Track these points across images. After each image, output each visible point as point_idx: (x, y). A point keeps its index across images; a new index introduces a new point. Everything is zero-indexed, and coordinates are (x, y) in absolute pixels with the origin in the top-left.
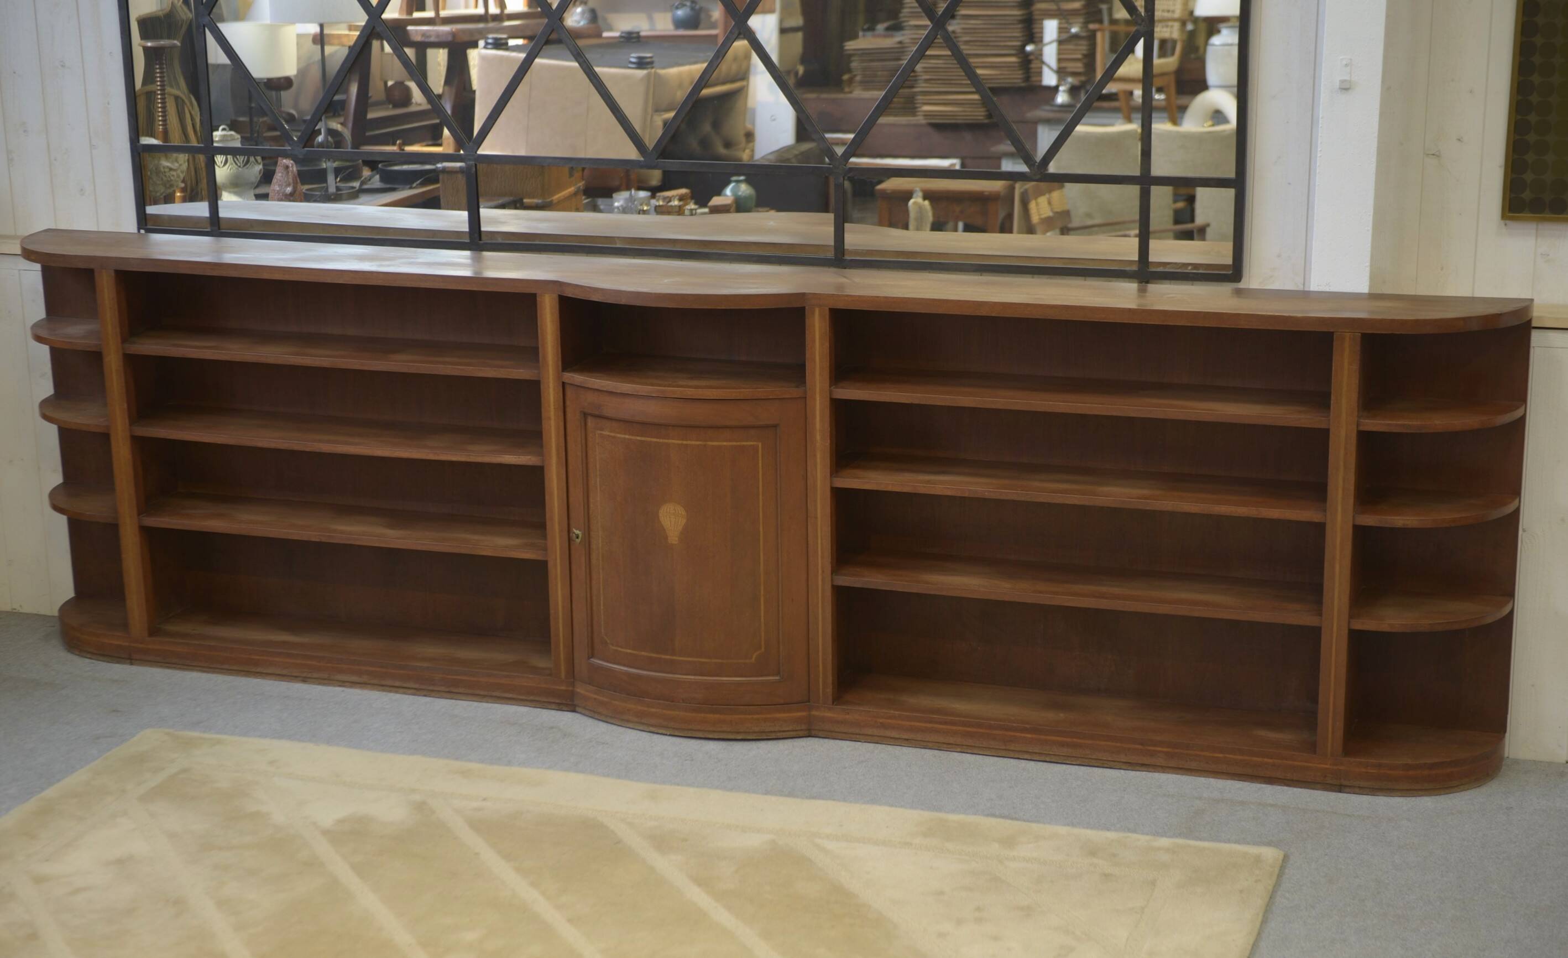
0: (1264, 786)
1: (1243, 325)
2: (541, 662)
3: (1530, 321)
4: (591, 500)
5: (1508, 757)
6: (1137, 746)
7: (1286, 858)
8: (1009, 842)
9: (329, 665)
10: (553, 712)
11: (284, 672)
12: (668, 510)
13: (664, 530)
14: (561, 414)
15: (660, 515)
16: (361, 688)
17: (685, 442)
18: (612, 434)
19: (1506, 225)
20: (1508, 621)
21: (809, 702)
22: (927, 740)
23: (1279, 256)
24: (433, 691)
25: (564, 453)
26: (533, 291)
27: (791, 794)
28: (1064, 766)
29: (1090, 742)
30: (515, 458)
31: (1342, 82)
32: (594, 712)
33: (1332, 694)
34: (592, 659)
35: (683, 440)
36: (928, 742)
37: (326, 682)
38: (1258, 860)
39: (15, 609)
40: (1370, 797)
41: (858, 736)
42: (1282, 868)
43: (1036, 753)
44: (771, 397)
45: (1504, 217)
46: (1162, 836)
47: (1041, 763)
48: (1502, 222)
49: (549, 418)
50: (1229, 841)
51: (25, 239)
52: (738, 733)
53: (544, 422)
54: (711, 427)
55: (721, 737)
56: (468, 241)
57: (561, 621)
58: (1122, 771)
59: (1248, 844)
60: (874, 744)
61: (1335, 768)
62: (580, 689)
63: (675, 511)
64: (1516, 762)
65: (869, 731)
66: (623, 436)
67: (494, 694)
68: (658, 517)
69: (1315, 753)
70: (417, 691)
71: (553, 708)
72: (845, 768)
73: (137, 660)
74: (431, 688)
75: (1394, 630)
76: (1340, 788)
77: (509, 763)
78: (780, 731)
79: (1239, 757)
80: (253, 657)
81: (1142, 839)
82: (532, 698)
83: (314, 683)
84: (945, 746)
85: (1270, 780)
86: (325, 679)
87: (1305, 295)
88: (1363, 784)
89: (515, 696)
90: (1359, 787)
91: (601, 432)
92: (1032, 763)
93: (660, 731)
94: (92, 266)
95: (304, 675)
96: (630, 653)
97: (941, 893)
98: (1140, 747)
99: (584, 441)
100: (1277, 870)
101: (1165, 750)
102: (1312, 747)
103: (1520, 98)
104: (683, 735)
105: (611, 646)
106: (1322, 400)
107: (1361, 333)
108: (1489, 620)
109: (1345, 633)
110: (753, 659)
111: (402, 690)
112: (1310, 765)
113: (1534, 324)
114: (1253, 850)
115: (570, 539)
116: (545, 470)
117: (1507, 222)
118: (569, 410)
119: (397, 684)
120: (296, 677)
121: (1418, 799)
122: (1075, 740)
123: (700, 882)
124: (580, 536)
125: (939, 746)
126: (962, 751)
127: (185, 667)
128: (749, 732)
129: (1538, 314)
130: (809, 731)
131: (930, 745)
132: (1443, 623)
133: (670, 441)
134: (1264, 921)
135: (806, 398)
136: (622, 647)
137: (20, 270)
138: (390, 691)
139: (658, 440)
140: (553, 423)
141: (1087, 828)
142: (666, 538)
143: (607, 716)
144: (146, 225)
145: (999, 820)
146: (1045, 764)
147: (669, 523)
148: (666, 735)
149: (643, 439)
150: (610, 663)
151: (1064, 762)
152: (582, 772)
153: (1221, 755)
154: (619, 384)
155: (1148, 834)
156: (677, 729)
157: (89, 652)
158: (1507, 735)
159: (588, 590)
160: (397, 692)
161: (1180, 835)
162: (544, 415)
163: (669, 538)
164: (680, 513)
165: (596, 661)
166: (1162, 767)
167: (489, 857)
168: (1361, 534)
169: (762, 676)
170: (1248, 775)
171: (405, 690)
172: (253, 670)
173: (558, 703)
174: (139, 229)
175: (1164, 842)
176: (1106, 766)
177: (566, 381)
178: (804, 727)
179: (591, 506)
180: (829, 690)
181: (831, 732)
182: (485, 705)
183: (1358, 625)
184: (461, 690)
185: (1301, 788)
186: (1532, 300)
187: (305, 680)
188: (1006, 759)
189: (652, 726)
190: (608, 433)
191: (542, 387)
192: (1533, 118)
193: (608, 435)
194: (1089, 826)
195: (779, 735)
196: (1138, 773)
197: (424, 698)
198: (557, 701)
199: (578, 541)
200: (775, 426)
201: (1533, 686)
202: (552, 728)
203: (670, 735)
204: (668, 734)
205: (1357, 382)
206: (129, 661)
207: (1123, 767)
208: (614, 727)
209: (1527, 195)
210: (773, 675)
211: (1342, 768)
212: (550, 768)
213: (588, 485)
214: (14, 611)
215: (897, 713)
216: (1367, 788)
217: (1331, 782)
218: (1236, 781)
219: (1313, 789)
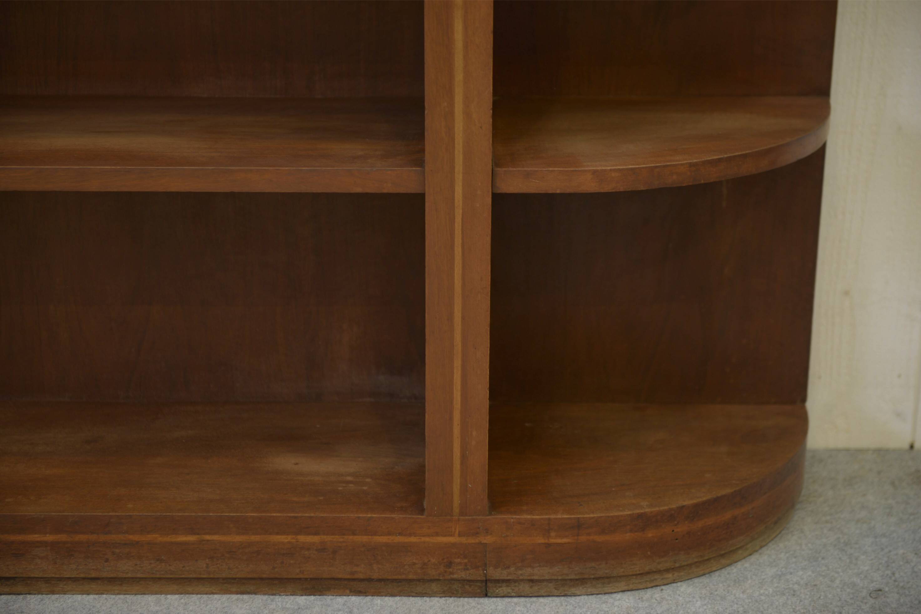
33: (458, 363)
40: (557, 600)
61: (471, 541)
69: (422, 511)
75: (607, 188)
76: (483, 587)
88: (539, 572)
90: (532, 581)
102: (413, 497)
112: (413, 539)
121: (668, 590)
132: (720, 160)
153: (191, 538)
166: (47, 580)
170: (262, 579)
183: (517, 181)
201: (847, 293)
211: (488, 539)
216: (550, 581)
217: (463, 575)
218: (235, 597)
219: (421, 595)
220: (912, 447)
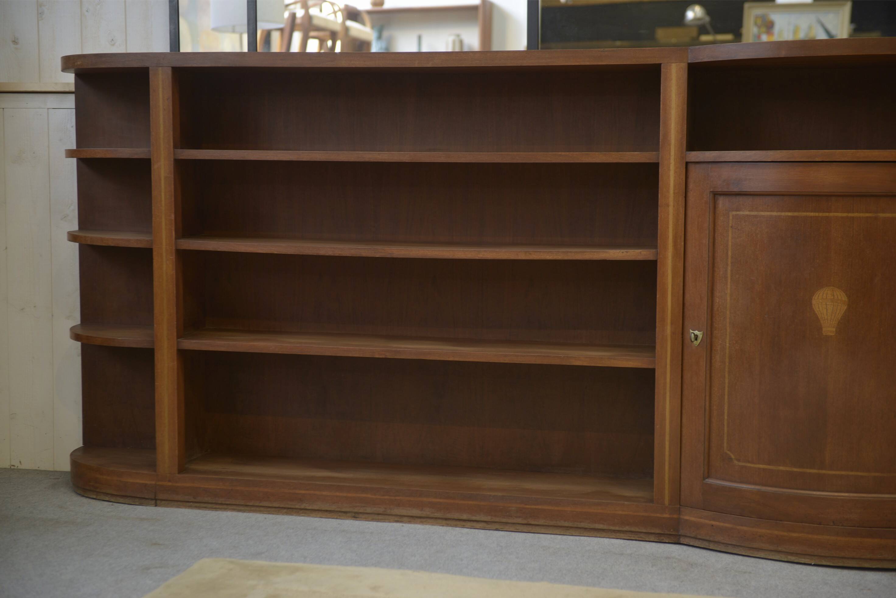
4: (717, 294)
9: (386, 497)
10: (654, 544)
11: (333, 508)
12: (824, 296)
13: (818, 319)
14: (682, 199)
15: (814, 302)
16: (422, 523)
17: (850, 215)
18: (753, 212)
24: (507, 523)
25: (683, 243)
26: (657, 62)
30: (623, 253)
32: (709, 541)
34: (707, 480)
35: (849, 212)
37: (380, 517)
39: (14, 466)
49: (668, 205)
53: (660, 210)
57: (667, 438)
62: (689, 516)
63: (834, 296)
66: (769, 213)
68: (811, 304)
70: (487, 525)
71: (651, 540)
73: (162, 500)
74: (504, 520)
80: (298, 491)
82: (627, 528)
83: (366, 520)
86: (379, 514)
89: (605, 527)
91: (734, 213)
93: (803, 561)
94: (146, 64)
95: (356, 510)
96: (764, 470)
99: (711, 226)
104: (832, 564)
105: (736, 462)
111: (469, 524)
115: (685, 343)
116: (658, 264)
118: (691, 195)
120: (345, 512)
124: (700, 337)
127: (217, 506)
133: (832, 214)
136: (752, 463)
138: (456, 526)
139: (817, 214)
140: (671, 210)
142: (820, 329)
143: (727, 545)
147: (824, 311)
148: (810, 565)
149: (796, 214)
150: (734, 481)
156: (825, 557)
157: (107, 494)
159: (707, 398)
160: (463, 527)
162: (661, 201)
163: (824, 329)
164: (840, 298)
165: (710, 481)
171: (474, 524)
172: (297, 507)
173: (658, 534)
177: (689, 160)
179: (717, 300)
184: (541, 522)
187: (356, 516)
189: (792, 554)
190: (747, 213)
191: (660, 170)
193: (747, 215)
197: (497, 532)
198: (658, 531)
199: (696, 343)
203: (815, 565)
204: (813, 564)
206: (153, 502)
213: (713, 277)
214: (12, 467)
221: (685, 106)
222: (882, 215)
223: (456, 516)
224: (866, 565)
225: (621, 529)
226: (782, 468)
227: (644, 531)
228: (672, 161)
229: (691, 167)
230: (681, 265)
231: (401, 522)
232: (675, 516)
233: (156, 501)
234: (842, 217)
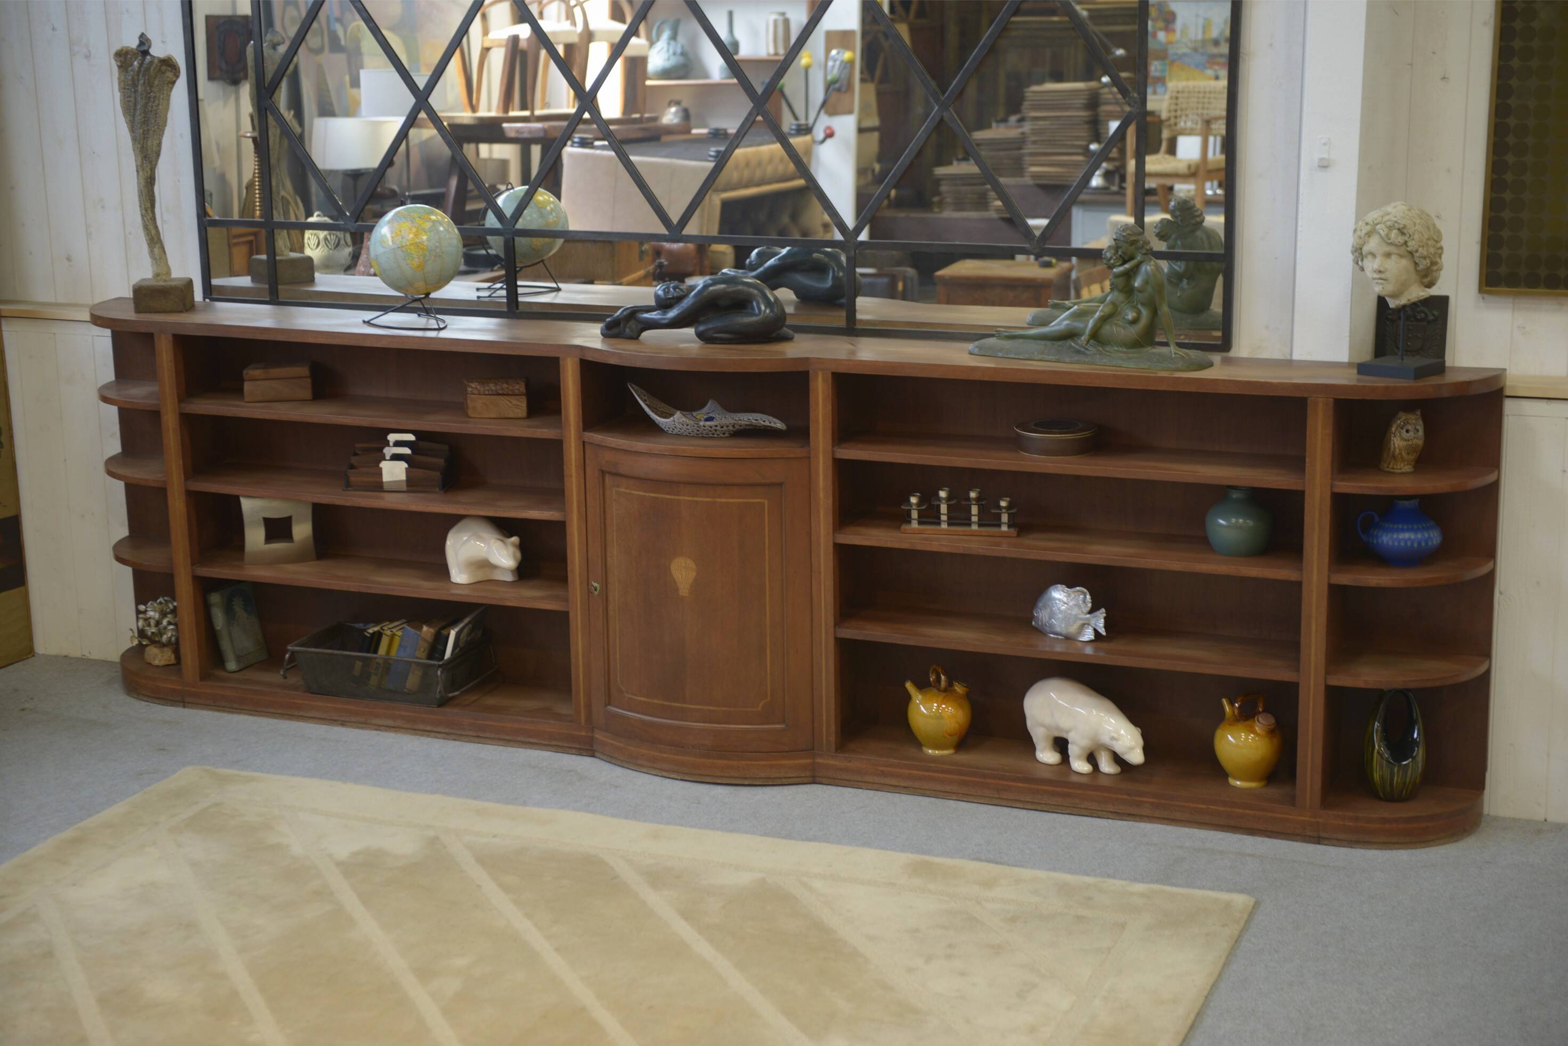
0: (1245, 837)
1: (1222, 390)
2: (564, 709)
3: (1501, 390)
4: (608, 554)
5: (1488, 815)
6: (1125, 797)
7: (1257, 905)
8: (989, 884)
10: (573, 757)
12: (679, 564)
13: (675, 582)
14: (581, 471)
15: (672, 568)
16: (395, 731)
17: (695, 499)
18: (628, 491)
19: (1483, 298)
20: (1484, 680)
21: (813, 750)
22: (925, 788)
23: (1267, 327)
24: (461, 735)
25: (583, 509)
26: (556, 355)
27: (789, 836)
28: (1055, 815)
29: (1078, 792)
30: (542, 513)
31: (1321, 159)
32: (611, 757)
33: (1310, 749)
34: (608, 707)
35: (693, 496)
36: (926, 789)
37: (363, 725)
38: (1228, 905)
39: (84, 655)
40: (1347, 848)
41: (859, 784)
42: (1251, 914)
43: (1028, 802)
44: (776, 456)
45: (1481, 290)
46: (1139, 882)
47: (1033, 812)
48: (1480, 295)
49: (571, 476)
50: (1203, 887)
51: (93, 307)
52: (746, 778)
53: (566, 479)
54: (721, 485)
55: (729, 782)
56: (505, 309)
57: (581, 669)
58: (1110, 821)
59: (1222, 890)
60: (874, 791)
61: (1313, 820)
62: (599, 736)
63: (686, 564)
64: (1496, 818)
65: (869, 779)
66: (637, 493)
67: (519, 739)
68: (670, 570)
69: (1294, 805)
70: (448, 736)
71: (574, 753)
72: (844, 813)
73: (189, 703)
74: (459, 732)
75: (1369, 687)
76: (1318, 840)
77: (525, 804)
78: (785, 778)
79: (1222, 809)
80: (296, 701)
81: (1117, 884)
83: (352, 727)
84: (942, 794)
85: (1252, 832)
86: (361, 723)
87: (1289, 363)
88: (1341, 836)
89: (538, 741)
90: (1337, 839)
91: (617, 489)
92: (1024, 812)
93: (672, 776)
94: (152, 330)
95: (343, 719)
96: (645, 701)
97: (917, 930)
98: (1128, 798)
99: (602, 498)
100: (1246, 916)
101: (1151, 800)
102: (1292, 801)
103: (1495, 176)
104: (693, 780)
105: (626, 694)
106: (1297, 463)
107: (1334, 399)
108: (1464, 678)
109: (1322, 688)
110: (760, 708)
111: (433, 734)
112: (1291, 817)
113: (1507, 392)
114: (1225, 896)
115: (589, 592)
116: (567, 525)
117: (1485, 296)
118: (587, 467)
119: (429, 728)
120: (335, 720)
121: (1395, 851)
122: (1065, 790)
123: (686, 915)
124: (598, 588)
125: (936, 794)
126: (958, 798)
127: (232, 710)
128: (756, 778)
129: (1511, 384)
130: (814, 778)
131: (928, 792)
132: (1419, 680)
133: (681, 498)
134: (1227, 964)
135: (809, 457)
136: (635, 695)
137: (93, 336)
138: (422, 735)
139: (671, 497)
140: (574, 480)
141: (1068, 873)
142: (677, 590)
143: (622, 761)
144: (211, 295)
145: (984, 864)
146: (1037, 812)
147: (680, 576)
148: (677, 779)
149: (656, 495)
150: (625, 710)
151: (1055, 811)
152: (592, 812)
153: (1204, 806)
154: (634, 443)
155: (1125, 879)
156: (687, 774)
157: (145, 695)
158: (1487, 792)
159: (606, 639)
160: (428, 736)
161: (1157, 882)
162: (565, 472)
163: (680, 591)
164: (690, 566)
166: (1148, 817)
167: (490, 889)
168: (1338, 594)
169: (767, 724)
170: (1230, 826)
171: (437, 735)
172: (296, 714)
173: (579, 748)
174: (204, 298)
175: (1140, 887)
176: (1095, 815)
177: (586, 440)
178: (808, 774)
179: (609, 559)
180: (832, 739)
181: (835, 779)
182: (510, 749)
183: (1335, 681)
184: (488, 735)
185: (1282, 839)
186: (1505, 370)
187: (343, 724)
188: (999, 807)
189: (664, 770)
190: (624, 490)
191: (564, 446)
192: (1508, 196)
193: (624, 492)
194: (1071, 871)
195: (784, 781)
196: (1125, 823)
197: (454, 742)
198: (578, 746)
199: (596, 593)
200: (781, 484)
201: (1511, 745)
202: (570, 771)
203: (684, 780)
205: (1330, 445)
206: (182, 704)
207: (1111, 817)
208: (629, 771)
209: (1503, 270)
210: (779, 723)
211: (1320, 820)
212: (562, 808)
213: (605, 540)
214: (84, 657)
215: (895, 761)
216: (1345, 840)
217: (1310, 834)
218: (1219, 832)
219: (1293, 840)
220: (1546, 820)
221: (580, 394)
222: (718, 500)
223: (421, 727)
224: (719, 781)
225: (549, 743)
226: (656, 701)
227: (567, 745)
228: (573, 440)
229: (587, 446)
230: (584, 526)
231: (379, 730)
232: (590, 734)
233: (184, 704)
234: (689, 501)
